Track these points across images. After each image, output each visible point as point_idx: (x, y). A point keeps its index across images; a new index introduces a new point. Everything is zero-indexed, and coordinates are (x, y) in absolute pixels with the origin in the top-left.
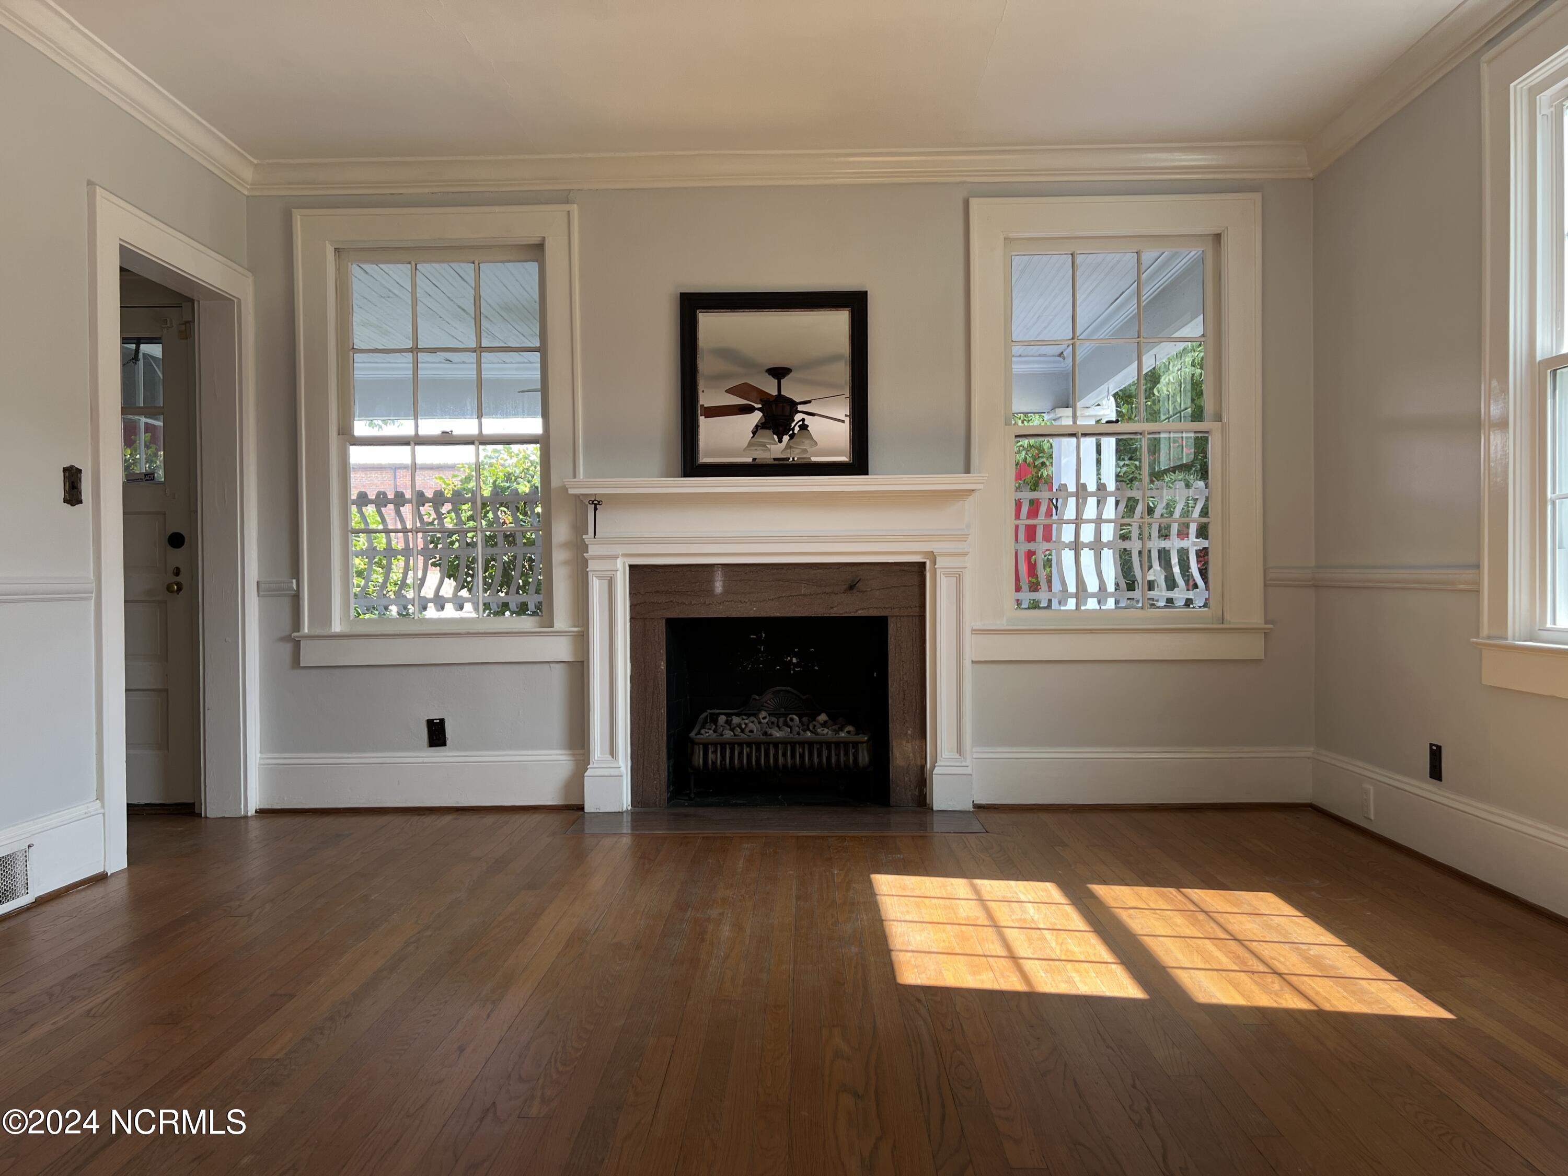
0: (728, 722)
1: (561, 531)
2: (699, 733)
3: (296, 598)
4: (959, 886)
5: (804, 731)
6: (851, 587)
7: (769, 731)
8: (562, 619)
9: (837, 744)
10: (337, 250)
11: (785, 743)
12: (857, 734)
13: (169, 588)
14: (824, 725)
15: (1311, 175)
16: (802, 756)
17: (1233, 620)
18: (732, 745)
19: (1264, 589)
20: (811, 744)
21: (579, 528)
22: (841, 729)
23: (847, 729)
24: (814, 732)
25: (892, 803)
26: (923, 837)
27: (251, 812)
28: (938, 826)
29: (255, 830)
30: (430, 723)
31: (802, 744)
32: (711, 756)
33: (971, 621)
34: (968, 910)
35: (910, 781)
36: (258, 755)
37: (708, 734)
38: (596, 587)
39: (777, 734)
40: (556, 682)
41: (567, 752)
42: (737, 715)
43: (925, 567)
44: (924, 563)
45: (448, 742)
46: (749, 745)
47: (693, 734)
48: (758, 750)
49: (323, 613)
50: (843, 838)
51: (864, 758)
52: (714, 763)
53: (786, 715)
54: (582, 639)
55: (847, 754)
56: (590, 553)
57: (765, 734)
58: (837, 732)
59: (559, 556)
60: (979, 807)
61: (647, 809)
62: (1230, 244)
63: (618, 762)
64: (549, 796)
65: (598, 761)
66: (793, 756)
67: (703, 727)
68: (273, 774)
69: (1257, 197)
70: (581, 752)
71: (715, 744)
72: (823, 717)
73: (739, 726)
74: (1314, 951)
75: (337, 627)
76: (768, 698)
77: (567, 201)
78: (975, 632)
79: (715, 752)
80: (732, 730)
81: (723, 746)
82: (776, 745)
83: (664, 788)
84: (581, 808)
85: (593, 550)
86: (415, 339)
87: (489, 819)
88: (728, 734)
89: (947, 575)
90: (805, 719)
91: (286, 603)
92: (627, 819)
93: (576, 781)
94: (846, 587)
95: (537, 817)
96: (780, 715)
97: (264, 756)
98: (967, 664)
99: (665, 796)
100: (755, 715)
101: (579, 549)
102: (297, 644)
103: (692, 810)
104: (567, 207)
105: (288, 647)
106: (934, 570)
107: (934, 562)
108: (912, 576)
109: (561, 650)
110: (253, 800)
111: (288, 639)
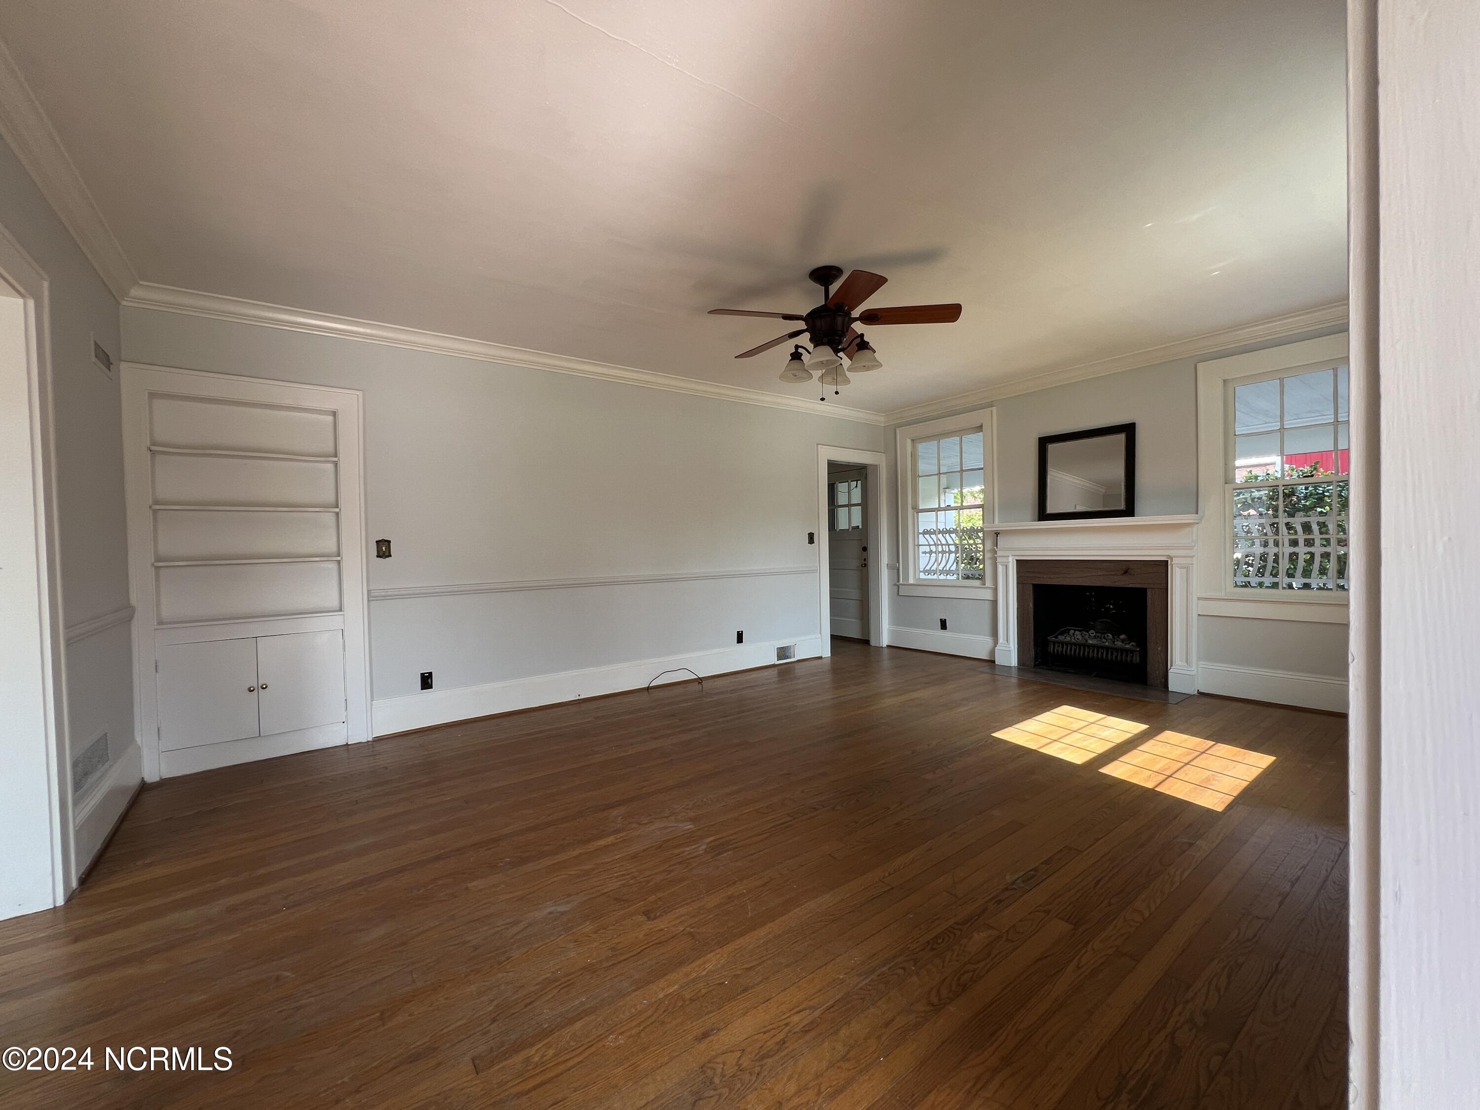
0: (1074, 633)
2: (1049, 637)
3: (898, 570)
5: (1113, 642)
6: (1126, 573)
7: (1090, 640)
8: (989, 583)
9: (1123, 650)
10: (913, 440)
11: (1096, 647)
12: (1136, 647)
13: (862, 566)
14: (1123, 640)
18: (1070, 644)
20: (1108, 649)
21: (994, 544)
23: (1131, 644)
25: (1146, 683)
27: (885, 645)
28: (1173, 701)
29: (886, 651)
30: (941, 620)
32: (1057, 648)
33: (1197, 593)
35: (1159, 674)
36: (887, 626)
37: (1054, 637)
38: (1002, 569)
39: (1094, 642)
40: (987, 607)
41: (991, 638)
42: (1080, 631)
43: (1168, 563)
44: (1168, 561)
45: (947, 628)
46: (1075, 645)
48: (1080, 648)
49: (906, 577)
51: (1137, 659)
52: (1056, 651)
53: (1105, 633)
54: (995, 590)
58: (1126, 644)
60: (1201, 694)
61: (1023, 667)
63: (1009, 644)
64: (984, 655)
65: (1002, 644)
67: (1052, 634)
68: (892, 634)
70: (995, 638)
71: (1061, 643)
72: (1123, 637)
73: (1078, 636)
75: (911, 581)
76: (1097, 624)
77: (992, 406)
78: (1196, 599)
79: (1059, 646)
80: (1073, 636)
81: (1064, 644)
82: (1090, 647)
83: (1033, 659)
84: (994, 662)
85: (999, 553)
86: (939, 469)
89: (1181, 568)
90: (1114, 636)
91: (896, 571)
93: (993, 650)
94: (1123, 572)
95: (978, 663)
96: (1100, 633)
97: (890, 626)
98: (1192, 615)
99: (1034, 663)
100: (1088, 632)
102: (899, 587)
104: (991, 409)
105: (896, 587)
106: (1172, 565)
107: (1172, 561)
108: (1161, 568)
109: (988, 595)
110: (885, 641)
111: (895, 585)
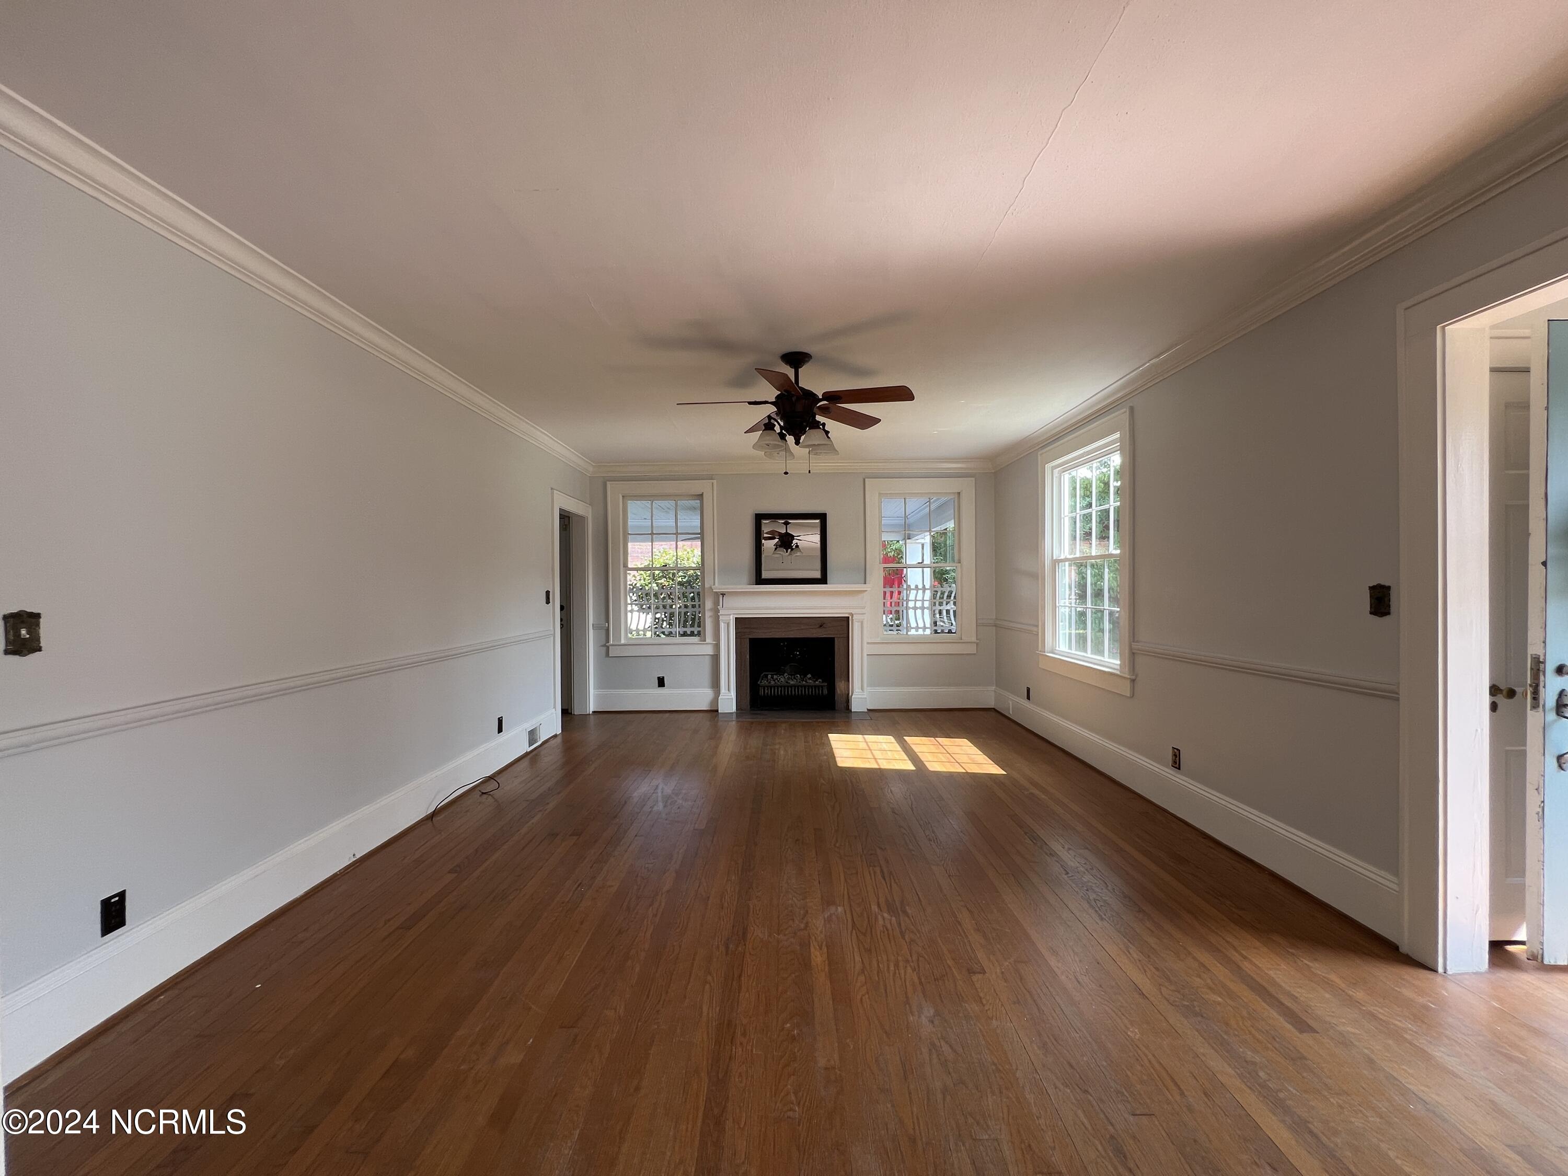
0: (772, 677)
1: (709, 604)
2: (761, 682)
3: (608, 630)
4: (859, 737)
5: (802, 681)
6: (821, 626)
7: (789, 681)
8: (709, 639)
9: (815, 687)
10: (623, 496)
11: (795, 686)
12: (823, 682)
14: (810, 679)
15: (993, 471)
16: (802, 691)
17: (965, 639)
18: (774, 687)
19: (977, 628)
20: (805, 687)
21: (716, 603)
22: (817, 680)
23: (819, 681)
24: (806, 681)
25: (836, 708)
26: (848, 722)
27: (591, 712)
28: (854, 717)
29: (591, 719)
30: (659, 678)
31: (801, 686)
32: (766, 691)
33: (866, 640)
34: (863, 745)
35: (843, 700)
36: (593, 690)
37: (764, 682)
38: (722, 626)
39: (792, 683)
40: (707, 664)
41: (713, 690)
42: (776, 675)
43: (849, 619)
44: (849, 617)
45: (666, 686)
46: (781, 687)
47: (759, 683)
48: (785, 689)
49: (617, 637)
50: (818, 722)
51: (825, 692)
52: (768, 693)
53: (794, 675)
54: (717, 646)
55: (819, 690)
56: (720, 613)
57: (787, 682)
58: (815, 682)
59: (708, 614)
60: (869, 710)
61: (742, 712)
62: (963, 495)
63: (730, 693)
64: (705, 706)
65: (723, 694)
66: (798, 691)
67: (762, 679)
68: (599, 698)
69: (973, 479)
70: (716, 690)
71: (767, 687)
72: (809, 676)
73: (777, 679)
74: (973, 756)
75: (623, 642)
76: (788, 668)
77: (712, 479)
78: (868, 643)
79: (768, 690)
80: (774, 681)
81: (771, 687)
82: (791, 687)
83: (749, 704)
84: (717, 711)
85: (721, 611)
86: (652, 531)
87: (683, 715)
88: (773, 683)
89: (858, 622)
90: (802, 677)
91: (604, 632)
92: (734, 716)
93: (715, 700)
94: (818, 626)
95: (701, 714)
96: (793, 674)
97: (595, 690)
98: (865, 655)
99: (749, 707)
100: (783, 675)
101: (716, 612)
102: (608, 648)
103: (759, 712)
104: (712, 481)
105: (605, 648)
106: (853, 620)
107: (852, 617)
108: (844, 622)
109: (709, 650)
110: (592, 708)
111: (604, 645)
